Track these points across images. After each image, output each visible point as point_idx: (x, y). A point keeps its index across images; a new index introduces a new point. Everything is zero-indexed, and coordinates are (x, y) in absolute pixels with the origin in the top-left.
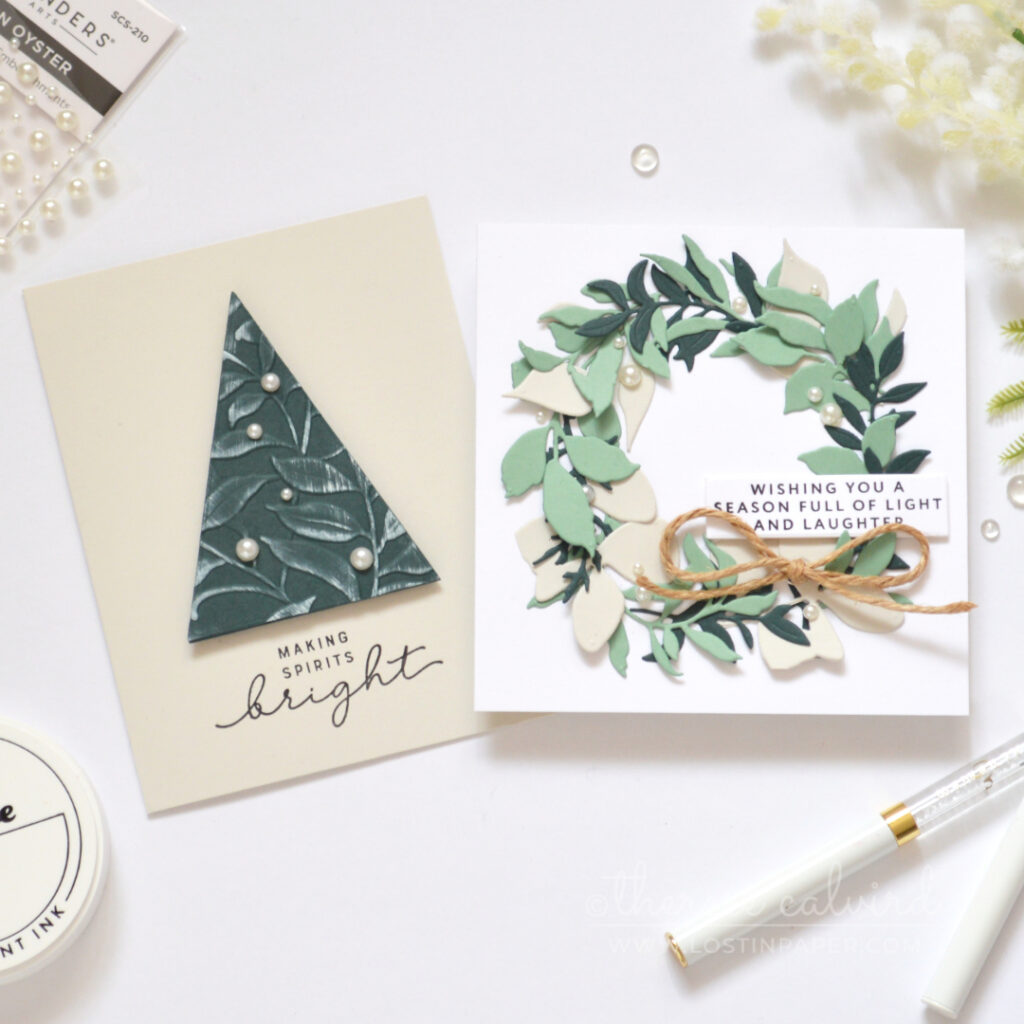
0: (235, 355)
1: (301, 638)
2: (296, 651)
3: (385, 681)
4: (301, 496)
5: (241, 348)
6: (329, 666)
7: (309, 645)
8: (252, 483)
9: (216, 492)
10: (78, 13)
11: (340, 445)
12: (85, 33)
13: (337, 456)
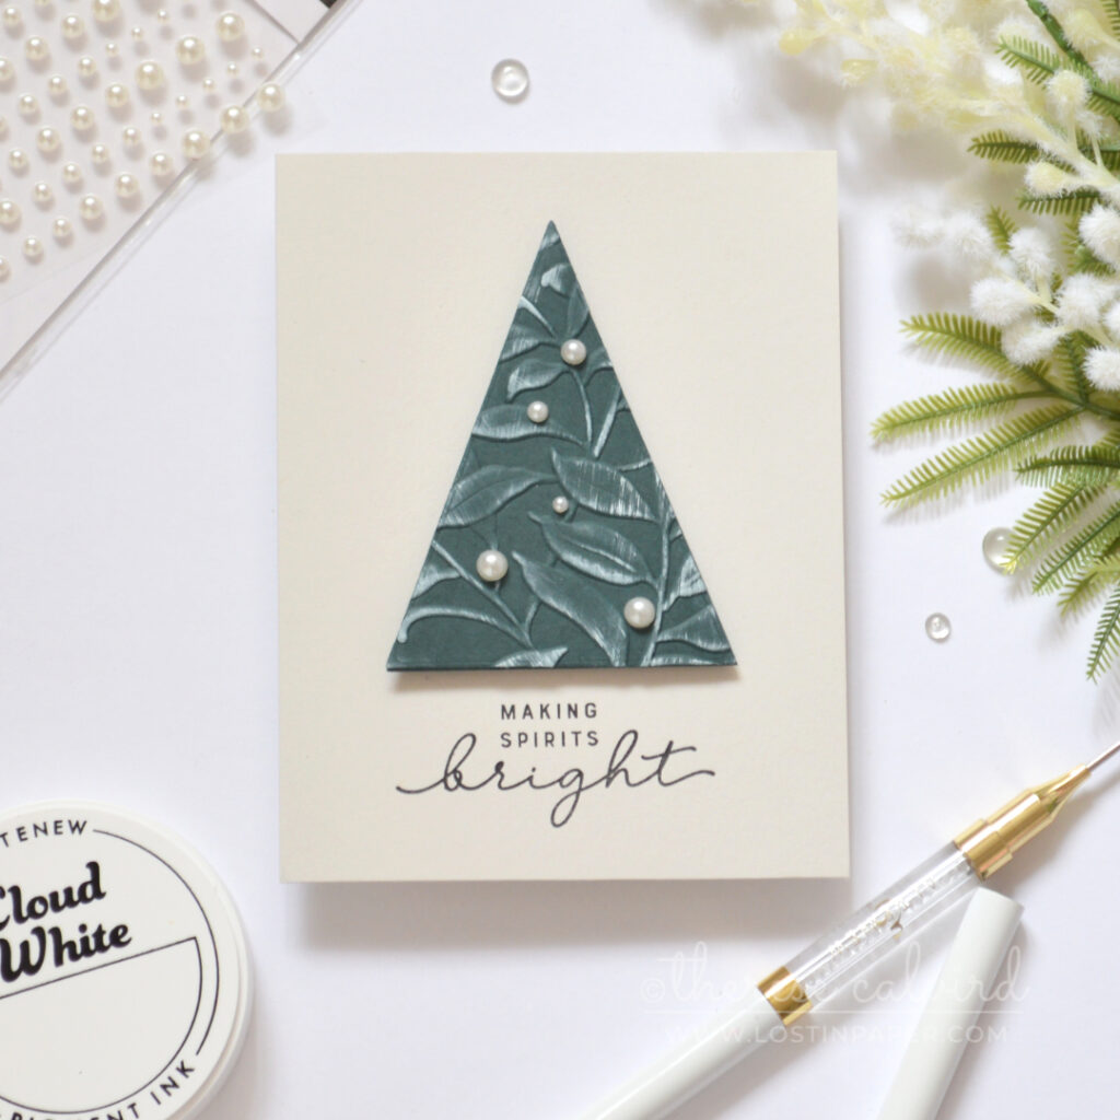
0: (536, 306)
1: (534, 698)
2: (525, 714)
3: (632, 781)
4: (578, 511)
5: (546, 298)
6: (564, 744)
7: (544, 710)
8: (518, 478)
9: (469, 480)
11: (646, 455)
13: (638, 469)
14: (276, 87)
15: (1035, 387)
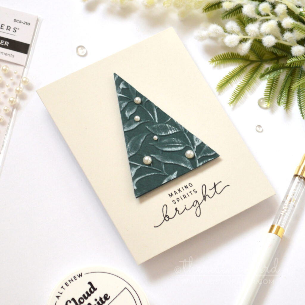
0: (122, 94)
1: (175, 188)
2: (175, 194)
3: (211, 197)
4: (161, 137)
5: (123, 91)
6: (189, 196)
7: (179, 190)
8: (142, 137)
9: (130, 143)
10: (2, 25)
11: (169, 117)
12: (8, 30)
13: (169, 121)
14: (25, 78)
15: (248, 63)
